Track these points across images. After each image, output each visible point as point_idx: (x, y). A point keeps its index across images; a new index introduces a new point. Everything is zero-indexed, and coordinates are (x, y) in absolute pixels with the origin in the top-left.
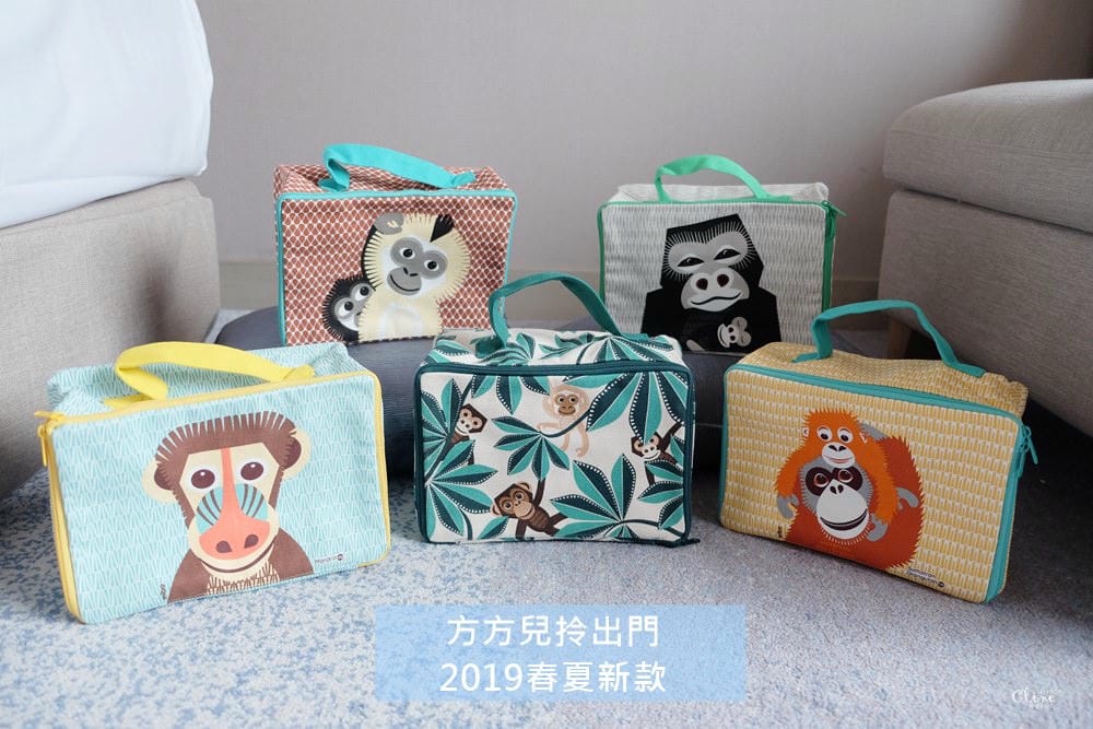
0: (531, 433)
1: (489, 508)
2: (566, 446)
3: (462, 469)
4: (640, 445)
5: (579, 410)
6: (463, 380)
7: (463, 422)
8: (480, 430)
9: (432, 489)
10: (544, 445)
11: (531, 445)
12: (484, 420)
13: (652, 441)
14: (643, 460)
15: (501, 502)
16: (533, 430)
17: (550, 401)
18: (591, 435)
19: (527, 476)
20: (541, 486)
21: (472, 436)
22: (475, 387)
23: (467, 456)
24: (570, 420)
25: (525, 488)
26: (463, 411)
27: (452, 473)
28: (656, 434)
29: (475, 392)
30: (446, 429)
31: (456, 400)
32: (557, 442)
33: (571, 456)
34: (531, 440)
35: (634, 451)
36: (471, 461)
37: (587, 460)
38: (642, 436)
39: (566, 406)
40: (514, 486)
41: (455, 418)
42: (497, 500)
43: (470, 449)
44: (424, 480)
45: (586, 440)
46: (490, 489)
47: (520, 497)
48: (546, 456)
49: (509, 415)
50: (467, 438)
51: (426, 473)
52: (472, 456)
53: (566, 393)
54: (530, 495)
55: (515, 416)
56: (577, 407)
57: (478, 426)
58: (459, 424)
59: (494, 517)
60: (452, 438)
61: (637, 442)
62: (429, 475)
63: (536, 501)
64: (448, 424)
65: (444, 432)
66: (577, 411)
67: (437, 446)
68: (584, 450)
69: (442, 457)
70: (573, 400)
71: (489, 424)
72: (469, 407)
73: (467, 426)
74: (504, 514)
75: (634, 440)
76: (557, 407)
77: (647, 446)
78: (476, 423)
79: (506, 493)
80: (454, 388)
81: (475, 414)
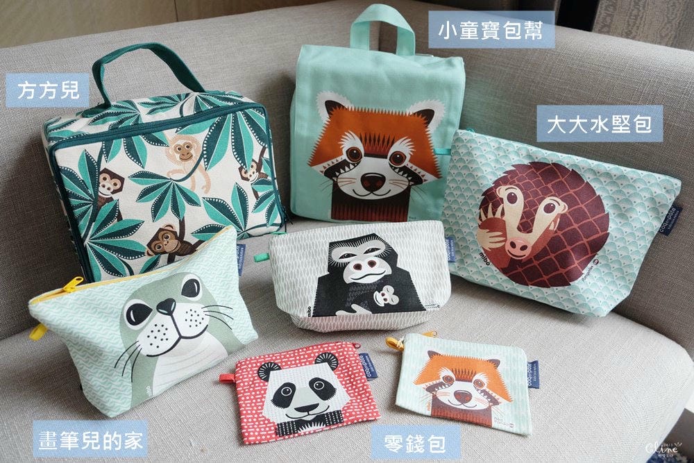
0: (164, 181)
1: (143, 253)
2: (194, 187)
3: (113, 225)
4: (245, 173)
5: (196, 153)
6: (94, 149)
7: (104, 186)
8: (120, 190)
9: (90, 246)
10: (177, 189)
11: (166, 191)
12: (122, 180)
13: (252, 167)
14: (249, 183)
15: (153, 246)
16: (165, 178)
17: (171, 151)
18: (209, 172)
19: (169, 219)
20: (182, 224)
21: (115, 197)
22: (106, 152)
23: (115, 214)
24: (191, 164)
25: (171, 229)
26: (102, 177)
27: (104, 231)
28: (253, 161)
29: (107, 156)
30: (90, 196)
31: (93, 168)
32: (185, 185)
33: (200, 194)
34: (164, 188)
35: (243, 178)
36: (120, 218)
37: (212, 194)
38: (245, 164)
39: (184, 153)
40: (161, 230)
41: (96, 185)
42: (149, 245)
43: (116, 207)
44: (82, 241)
45: (207, 177)
46: (142, 238)
47: (167, 237)
48: (181, 199)
49: (142, 169)
50: (111, 199)
51: (82, 235)
52: (119, 212)
53: (181, 142)
54: (175, 233)
55: (146, 169)
56: (192, 152)
57: (118, 187)
58: (101, 189)
59: (149, 258)
60: (98, 202)
61: (243, 171)
62: (86, 235)
63: (180, 238)
64: (91, 191)
65: (89, 198)
66: (194, 155)
67: (85, 212)
68: (208, 187)
69: (93, 219)
70: (188, 147)
71: (127, 182)
72: (106, 171)
73: (109, 189)
74: (156, 253)
75: (240, 169)
76: (178, 156)
77: (250, 172)
78: (115, 184)
79: (156, 238)
80: (88, 158)
81: (113, 176)
